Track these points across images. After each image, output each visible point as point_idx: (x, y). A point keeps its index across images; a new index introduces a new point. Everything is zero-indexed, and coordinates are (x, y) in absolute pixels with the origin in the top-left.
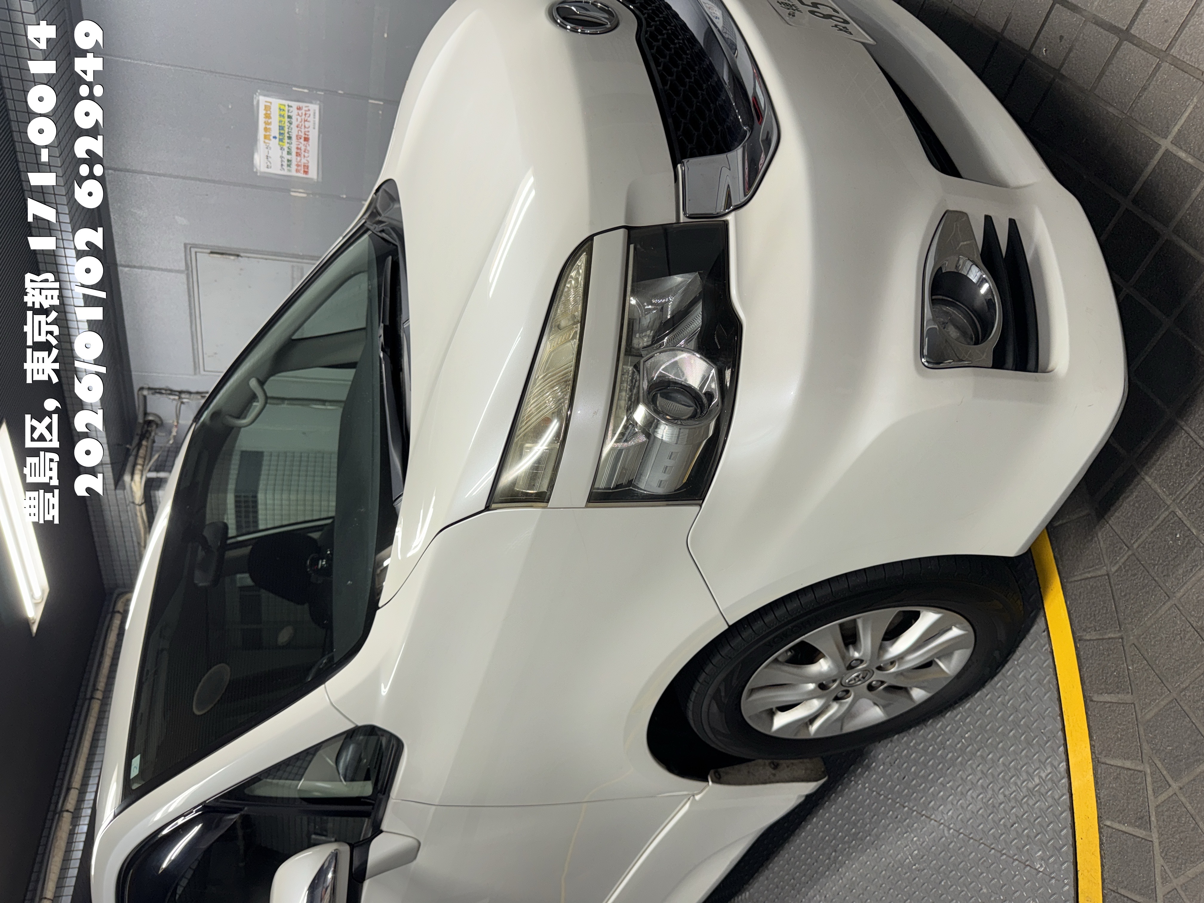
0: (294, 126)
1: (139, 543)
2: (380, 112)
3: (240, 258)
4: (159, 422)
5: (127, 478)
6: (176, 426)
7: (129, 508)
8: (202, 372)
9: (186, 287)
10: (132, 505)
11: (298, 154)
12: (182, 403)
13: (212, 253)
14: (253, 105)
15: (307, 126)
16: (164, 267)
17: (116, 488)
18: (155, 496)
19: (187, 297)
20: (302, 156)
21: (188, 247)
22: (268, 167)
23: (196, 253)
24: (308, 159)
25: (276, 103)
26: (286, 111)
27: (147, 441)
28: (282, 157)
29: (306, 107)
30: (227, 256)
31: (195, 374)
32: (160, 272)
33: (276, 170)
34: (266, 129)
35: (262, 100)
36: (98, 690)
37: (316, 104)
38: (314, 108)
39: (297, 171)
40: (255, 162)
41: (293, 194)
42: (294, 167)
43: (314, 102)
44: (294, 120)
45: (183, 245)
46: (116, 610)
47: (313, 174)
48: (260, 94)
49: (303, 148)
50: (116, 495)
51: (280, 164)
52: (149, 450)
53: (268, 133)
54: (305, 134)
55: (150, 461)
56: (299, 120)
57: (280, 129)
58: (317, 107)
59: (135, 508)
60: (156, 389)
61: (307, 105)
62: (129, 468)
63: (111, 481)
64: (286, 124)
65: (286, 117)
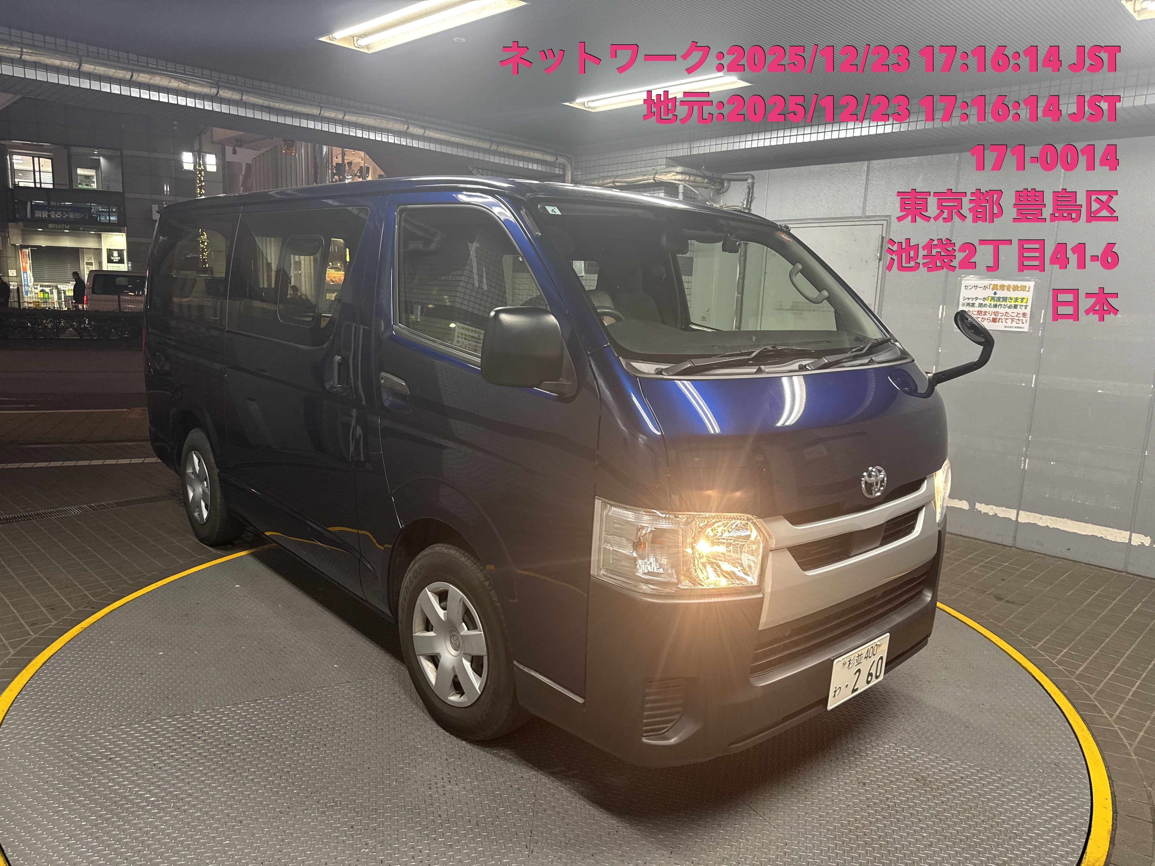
0: (1007, 310)
1: (617, 176)
2: (1025, 384)
3: (879, 262)
4: (721, 191)
5: (679, 169)
9: (849, 215)
13: (884, 239)
14: (1025, 276)
15: (1007, 321)
16: (867, 198)
17: (667, 158)
19: (840, 217)
20: (978, 316)
21: (888, 219)
22: (966, 287)
23: (883, 226)
25: (1029, 295)
26: (1021, 304)
27: (706, 183)
28: (977, 298)
30: (881, 252)
32: (863, 195)
33: (964, 293)
34: (1002, 287)
35: (1030, 284)
37: (1029, 329)
38: (1026, 327)
40: (970, 276)
41: (942, 307)
43: (1032, 327)
44: (1013, 310)
45: (890, 215)
46: (558, 157)
48: (1036, 283)
49: (986, 317)
50: (660, 158)
51: (970, 297)
52: (700, 185)
53: (999, 288)
54: (999, 319)
55: (691, 186)
56: (1013, 314)
57: (1003, 298)
58: (1026, 329)
59: (650, 175)
60: (753, 189)
61: (1028, 322)
62: (688, 170)
63: (675, 154)
64: (1009, 304)
65: (1016, 303)
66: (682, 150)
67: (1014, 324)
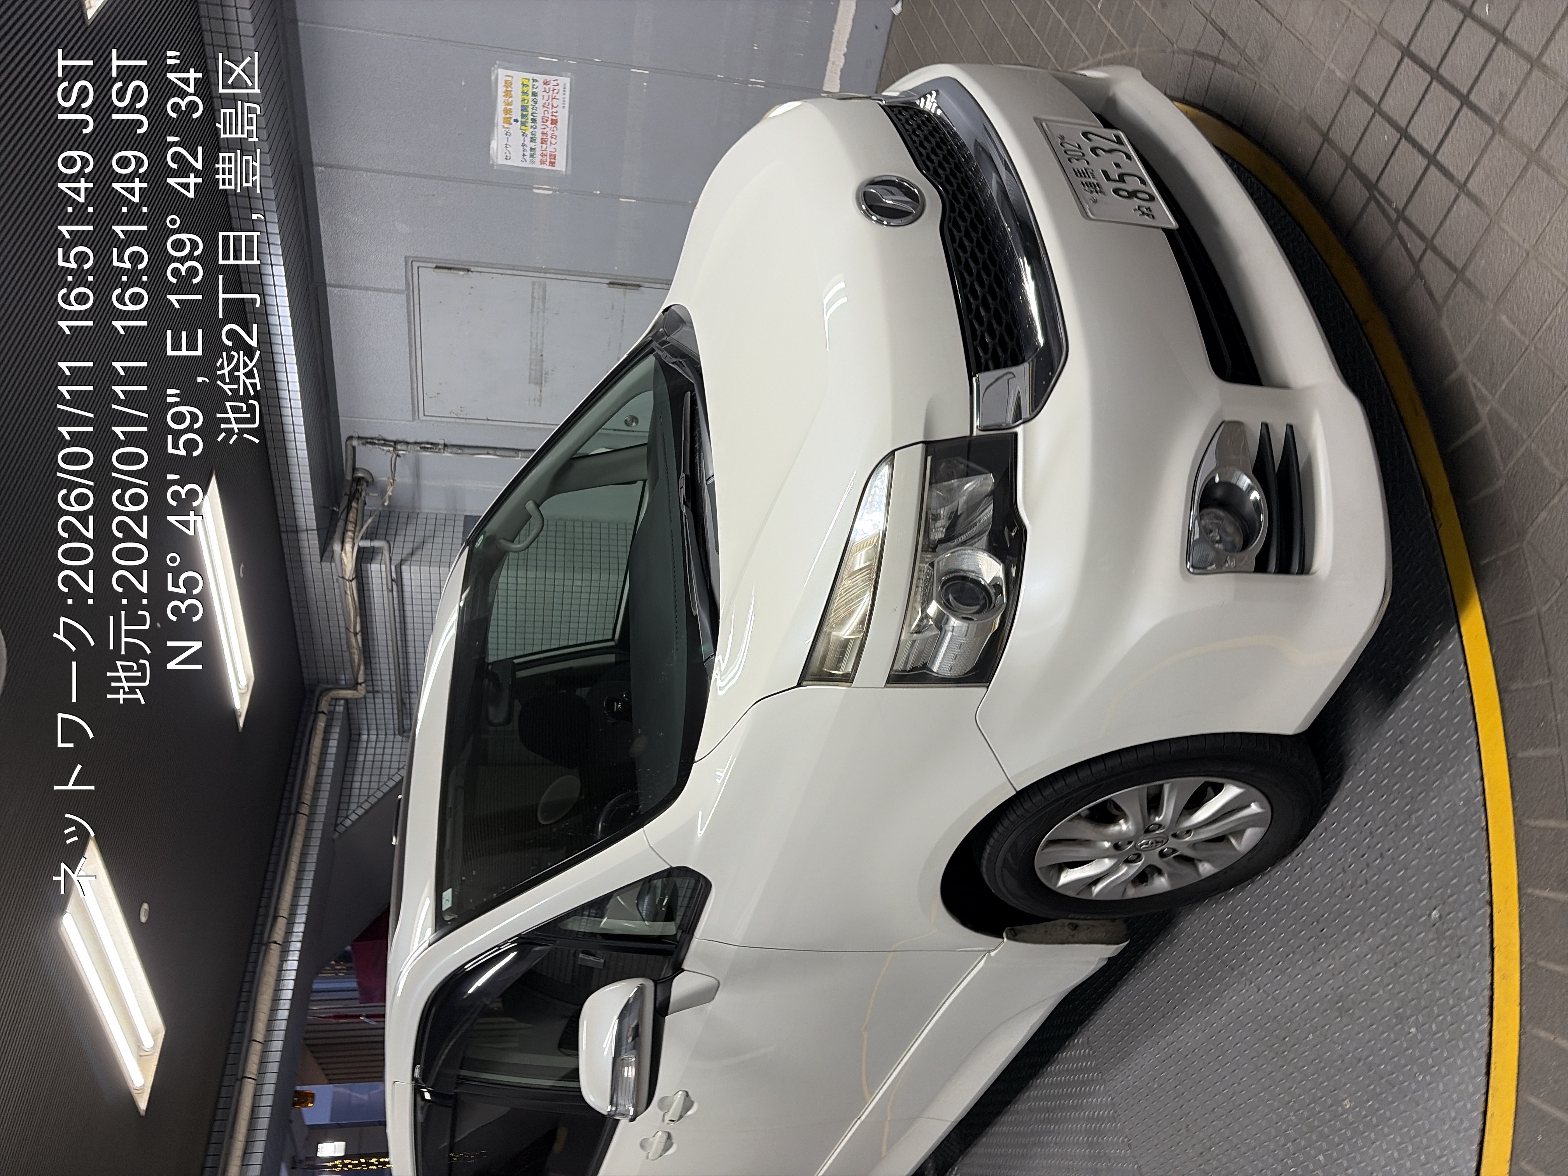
0: (539, 106)
1: (347, 629)
2: (645, 84)
3: (470, 274)
4: (370, 480)
5: (337, 547)
6: (392, 484)
7: (336, 584)
8: (422, 418)
9: (405, 310)
10: (341, 580)
11: (543, 141)
12: (398, 455)
13: (437, 267)
14: (491, 81)
15: (555, 105)
16: (381, 287)
17: (321, 562)
19: (406, 323)
20: (549, 143)
21: (409, 261)
22: (506, 158)
23: (418, 268)
24: (556, 146)
25: (518, 77)
26: (531, 87)
27: (358, 503)
28: (523, 145)
29: (555, 80)
30: (456, 272)
31: (414, 420)
32: (376, 293)
33: (516, 161)
34: (507, 111)
35: (502, 74)
36: (304, 803)
37: (566, 76)
38: (565, 82)
39: (542, 162)
40: (491, 152)
41: (535, 191)
42: (538, 157)
43: (564, 74)
44: (539, 98)
45: (403, 259)
46: (320, 710)
47: (561, 165)
48: (499, 67)
49: (550, 132)
50: (321, 569)
51: (521, 153)
52: (360, 514)
53: (508, 116)
54: (553, 115)
55: (362, 527)
56: (546, 98)
57: (522, 110)
58: (567, 81)
59: (345, 585)
60: (367, 438)
61: (556, 78)
62: (338, 535)
63: (316, 551)
64: (530, 104)
65: (530, 94)
66: (310, 542)
67: (560, 95)
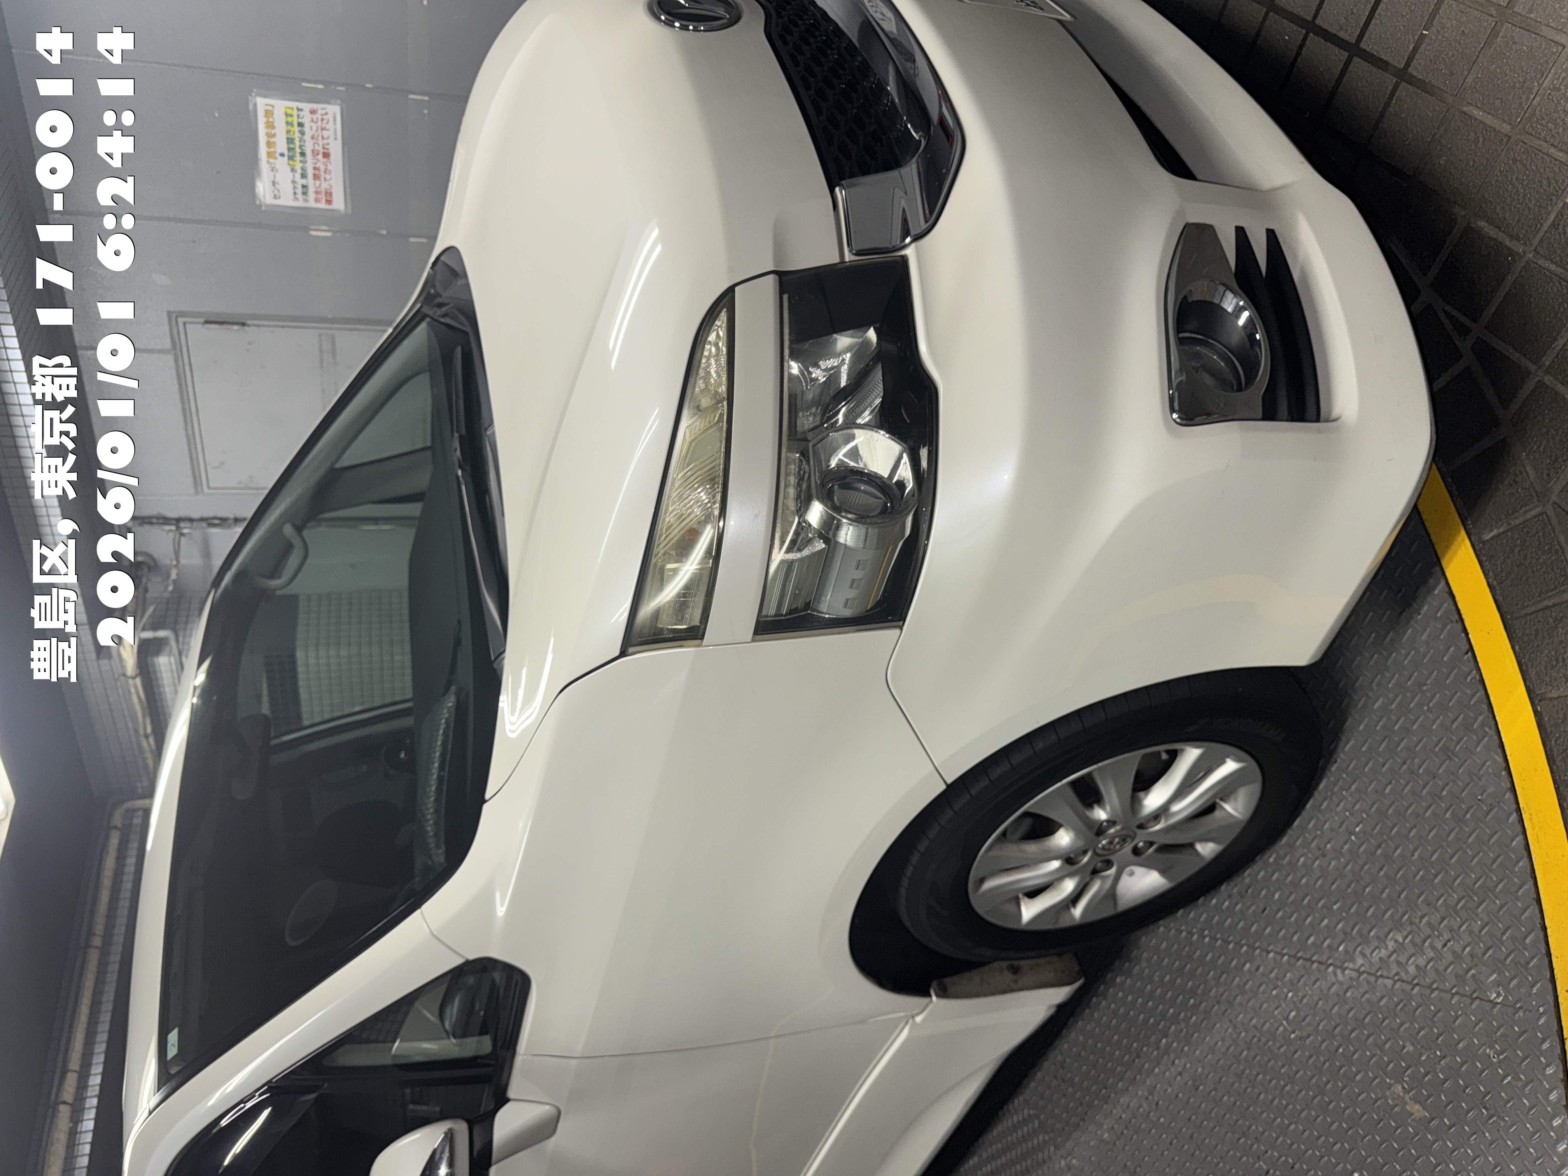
0: (307, 137)
2: (426, 111)
3: (246, 328)
4: (152, 564)
6: (176, 566)
7: (119, 684)
8: (206, 490)
9: (174, 372)
10: (122, 678)
11: (316, 177)
12: (182, 534)
13: (207, 322)
14: (248, 111)
15: (325, 136)
16: (142, 347)
17: (98, 658)
18: (153, 665)
19: (177, 387)
20: (322, 179)
21: (173, 317)
22: (275, 197)
23: (185, 324)
24: (331, 182)
25: (280, 106)
26: (295, 117)
28: (294, 182)
29: (323, 109)
30: (229, 326)
31: (197, 494)
33: (287, 200)
34: (269, 144)
35: (261, 103)
36: (95, 935)
37: (335, 104)
38: (334, 110)
39: (317, 200)
40: (257, 191)
41: (312, 233)
42: (311, 195)
43: (333, 101)
44: (306, 129)
45: (165, 314)
46: (112, 825)
47: (339, 203)
48: (257, 95)
49: (322, 168)
50: (99, 666)
51: (292, 192)
53: (272, 150)
54: (324, 148)
55: (143, 617)
56: (314, 128)
57: (288, 143)
58: (337, 109)
59: (127, 683)
60: (145, 518)
61: (324, 106)
63: (91, 648)
64: (297, 135)
65: (296, 124)
67: (330, 126)
